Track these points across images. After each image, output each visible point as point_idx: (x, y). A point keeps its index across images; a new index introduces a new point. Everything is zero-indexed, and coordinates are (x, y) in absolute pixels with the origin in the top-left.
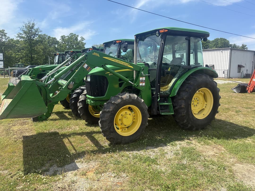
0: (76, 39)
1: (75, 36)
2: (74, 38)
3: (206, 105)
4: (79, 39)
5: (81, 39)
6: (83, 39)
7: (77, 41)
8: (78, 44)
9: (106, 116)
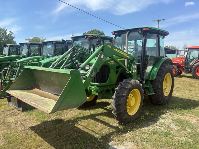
0: (5, 33)
1: (4, 31)
2: (3, 32)
3: (167, 85)
4: (8, 33)
5: (10, 33)
6: (11, 33)
7: (6, 34)
8: (7, 37)
9: (122, 100)
